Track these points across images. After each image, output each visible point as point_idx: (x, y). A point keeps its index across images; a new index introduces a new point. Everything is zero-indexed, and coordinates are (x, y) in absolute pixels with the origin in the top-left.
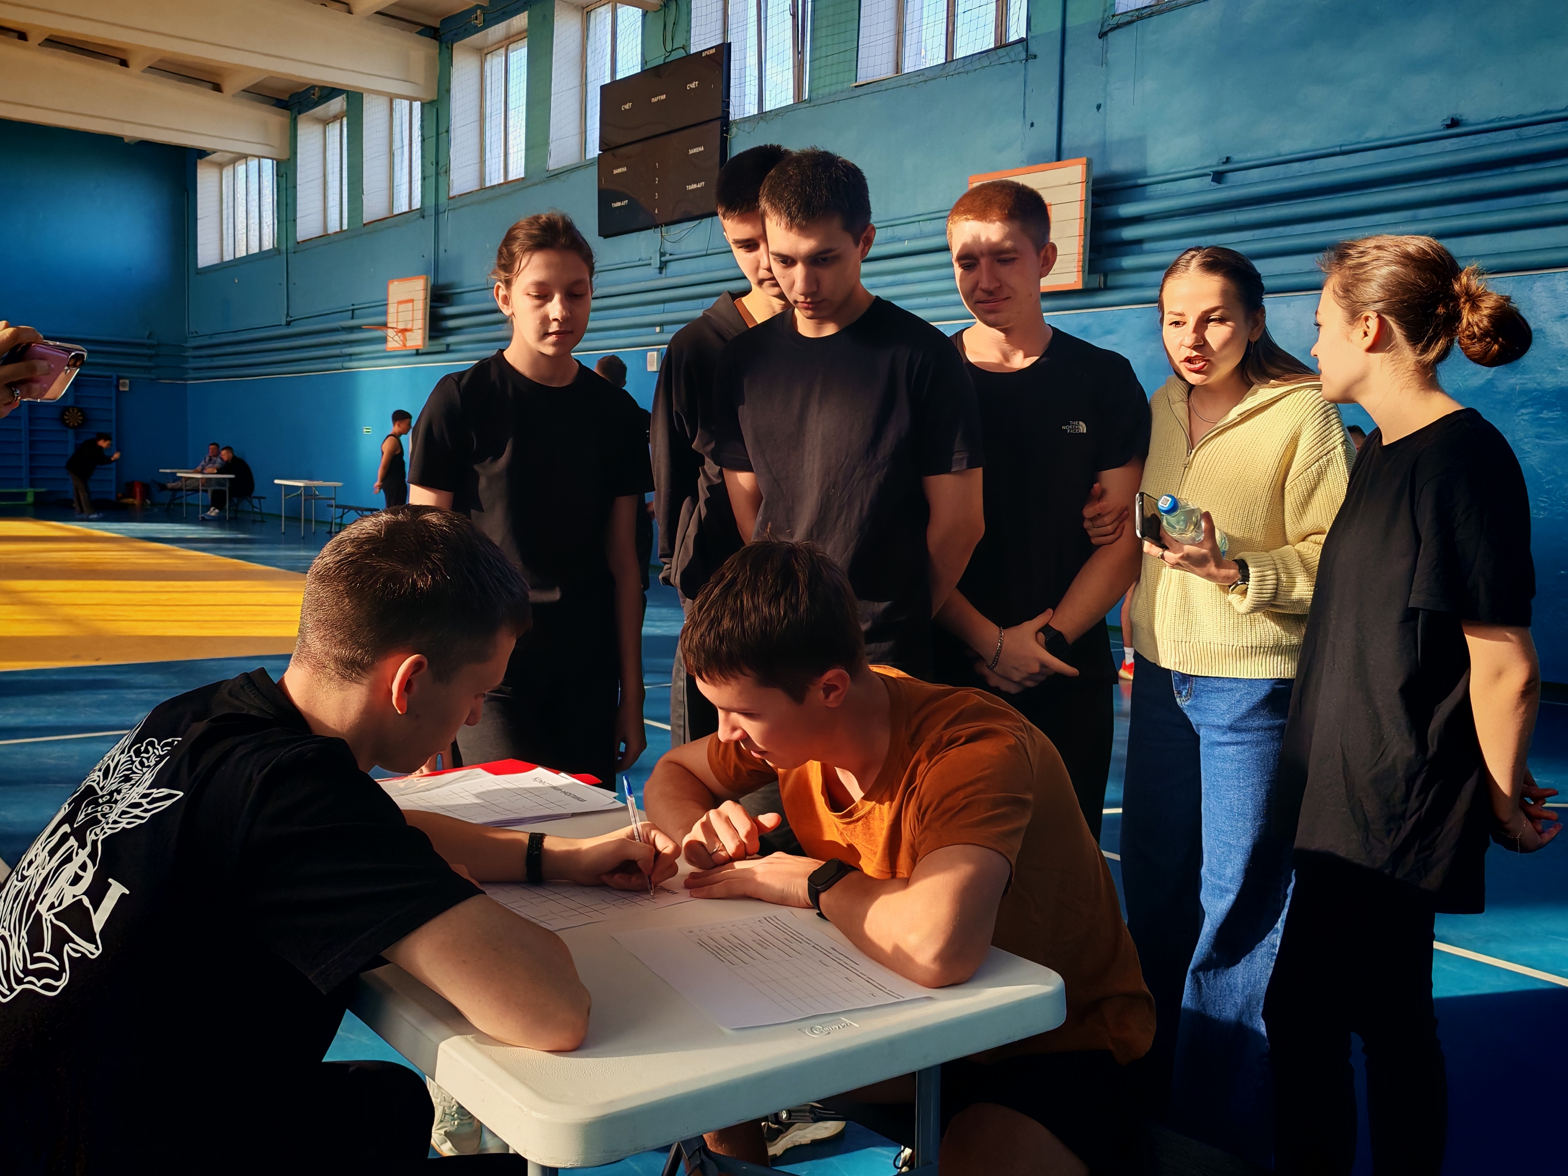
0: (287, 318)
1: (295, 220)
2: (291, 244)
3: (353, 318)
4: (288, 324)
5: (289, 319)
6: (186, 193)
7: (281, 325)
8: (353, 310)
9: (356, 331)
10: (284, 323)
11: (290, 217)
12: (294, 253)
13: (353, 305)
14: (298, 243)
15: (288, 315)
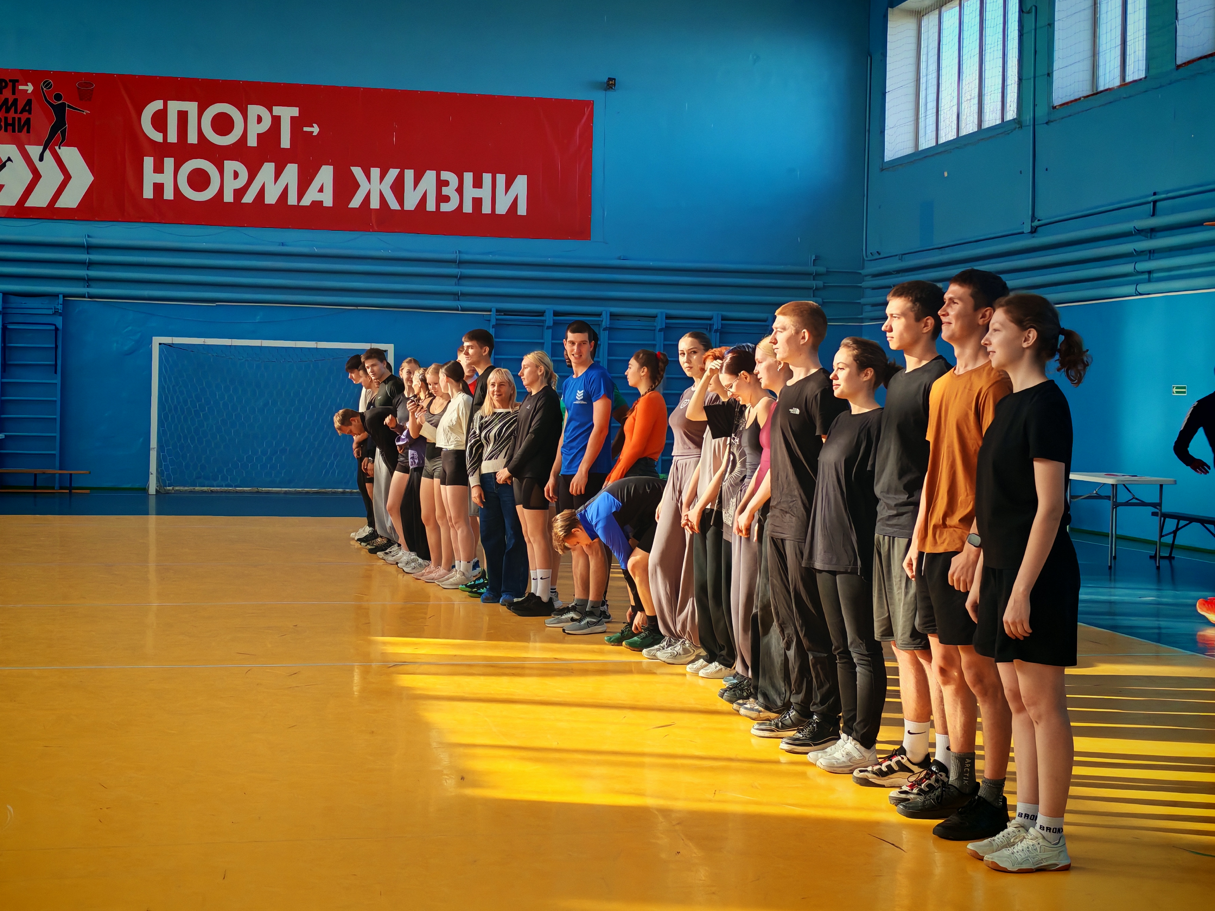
0: (1032, 221)
1: (1050, 75)
2: (1042, 111)
3: (1154, 215)
4: (1034, 231)
5: (1036, 223)
6: (869, 58)
7: (1023, 233)
8: (1155, 202)
9: (1159, 234)
10: (1027, 229)
11: (1042, 70)
12: (1047, 123)
13: (1155, 194)
14: (1054, 108)
15: (1033, 218)
